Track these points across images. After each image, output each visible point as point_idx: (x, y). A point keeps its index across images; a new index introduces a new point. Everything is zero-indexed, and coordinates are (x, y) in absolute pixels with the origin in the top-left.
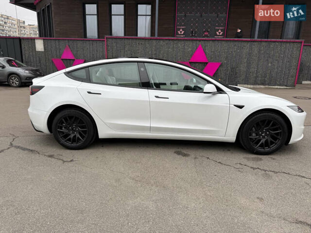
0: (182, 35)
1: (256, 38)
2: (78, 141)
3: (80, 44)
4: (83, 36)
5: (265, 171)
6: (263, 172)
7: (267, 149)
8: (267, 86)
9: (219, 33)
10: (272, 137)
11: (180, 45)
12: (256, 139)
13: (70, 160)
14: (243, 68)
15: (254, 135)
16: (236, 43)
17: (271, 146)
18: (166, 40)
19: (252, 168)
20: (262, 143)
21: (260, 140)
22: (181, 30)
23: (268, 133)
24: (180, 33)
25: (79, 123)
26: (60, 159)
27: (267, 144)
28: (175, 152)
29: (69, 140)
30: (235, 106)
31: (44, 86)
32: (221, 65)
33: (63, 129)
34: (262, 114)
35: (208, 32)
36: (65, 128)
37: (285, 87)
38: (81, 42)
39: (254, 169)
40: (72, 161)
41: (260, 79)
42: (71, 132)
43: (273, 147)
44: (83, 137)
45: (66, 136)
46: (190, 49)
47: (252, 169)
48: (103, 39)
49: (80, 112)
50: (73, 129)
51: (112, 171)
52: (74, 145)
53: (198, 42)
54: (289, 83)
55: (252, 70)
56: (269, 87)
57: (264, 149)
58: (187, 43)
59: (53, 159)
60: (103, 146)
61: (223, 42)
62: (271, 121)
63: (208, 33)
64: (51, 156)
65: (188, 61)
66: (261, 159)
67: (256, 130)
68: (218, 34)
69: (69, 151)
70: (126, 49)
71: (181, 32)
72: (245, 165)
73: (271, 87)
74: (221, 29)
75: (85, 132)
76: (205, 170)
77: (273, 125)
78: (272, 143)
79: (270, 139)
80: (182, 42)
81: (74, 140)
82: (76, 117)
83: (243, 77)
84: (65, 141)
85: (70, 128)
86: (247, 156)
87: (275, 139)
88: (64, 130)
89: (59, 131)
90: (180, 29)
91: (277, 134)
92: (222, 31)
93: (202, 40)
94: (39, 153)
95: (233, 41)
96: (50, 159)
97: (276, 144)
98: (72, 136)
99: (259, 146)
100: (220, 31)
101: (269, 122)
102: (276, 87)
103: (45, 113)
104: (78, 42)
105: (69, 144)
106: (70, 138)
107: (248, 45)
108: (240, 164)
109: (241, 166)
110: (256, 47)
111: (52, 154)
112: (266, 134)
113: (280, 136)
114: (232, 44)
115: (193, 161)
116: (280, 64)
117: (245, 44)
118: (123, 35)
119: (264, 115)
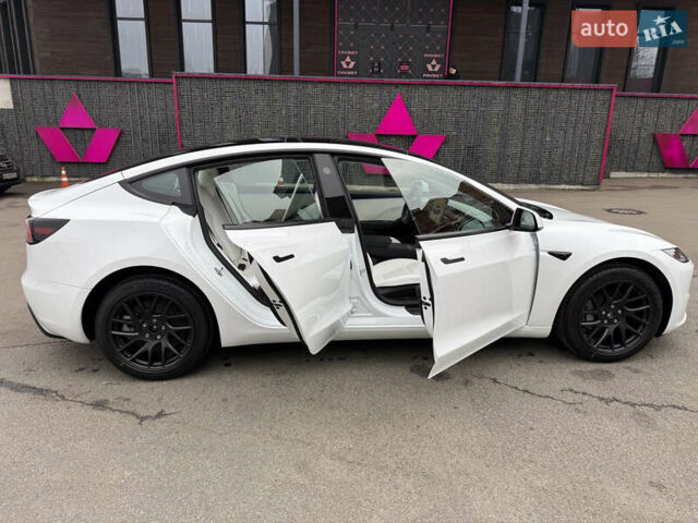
0: (351, 70)
1: (518, 81)
2: (166, 359)
3: (106, 91)
4: (112, 71)
5: (633, 405)
6: (630, 409)
7: (618, 349)
8: (543, 186)
9: (434, 67)
10: (629, 320)
11: (353, 94)
12: (594, 326)
13: (155, 413)
14: (491, 147)
15: (589, 317)
16: (477, 91)
17: (628, 341)
18: (321, 82)
19: (601, 399)
20: (608, 337)
21: (604, 329)
22: (348, 59)
23: (620, 312)
24: (345, 66)
25: (167, 313)
26: (127, 412)
27: (617, 337)
28: (412, 370)
29: (143, 356)
30: (550, 253)
31: (67, 221)
32: (445, 141)
33: (125, 328)
34: (609, 271)
35: (408, 63)
36: (129, 326)
37: (580, 187)
38: (110, 86)
39: (608, 401)
40: (160, 415)
41: (528, 170)
42: (147, 336)
43: (631, 343)
44: (179, 347)
45: (134, 347)
46: (376, 105)
47: (603, 403)
48: (168, 80)
49: (172, 285)
50: (151, 328)
51: (277, 437)
52: (158, 367)
53: (393, 89)
54: (589, 178)
55: (511, 150)
56: (549, 186)
57: (612, 348)
58: (370, 91)
59: (108, 415)
60: (228, 365)
61: (449, 89)
62: (629, 285)
63: (407, 67)
64: (100, 405)
65: (372, 132)
66: (610, 375)
67: (595, 307)
68: (430, 69)
69: (144, 386)
70: (226, 104)
71: (348, 64)
72: (584, 393)
73: (552, 187)
74: (437, 59)
75: (184, 335)
76: (503, 415)
77: (633, 294)
78: (629, 334)
79: (625, 326)
80: (358, 89)
81: (156, 355)
82: (160, 298)
83: (493, 166)
84: (133, 360)
85: (145, 326)
86: (578, 369)
87: (636, 324)
88: (127, 332)
89: (114, 335)
90: (345, 56)
91: (640, 314)
92: (438, 63)
93: (404, 84)
94: (63, 397)
95: (470, 86)
96: (101, 413)
97: (638, 335)
98: (149, 346)
99: (602, 343)
100: (434, 62)
101: (624, 287)
102: (563, 186)
103: (77, 290)
104: (102, 85)
105: (142, 366)
106: (146, 352)
107: (501, 96)
108: (571, 390)
109: (577, 398)
110: (518, 100)
111: (101, 397)
112: (615, 313)
113: (647, 318)
114: (467, 93)
115: (465, 391)
116: (570, 136)
117: (496, 93)
118: (212, 71)
119: (614, 274)
